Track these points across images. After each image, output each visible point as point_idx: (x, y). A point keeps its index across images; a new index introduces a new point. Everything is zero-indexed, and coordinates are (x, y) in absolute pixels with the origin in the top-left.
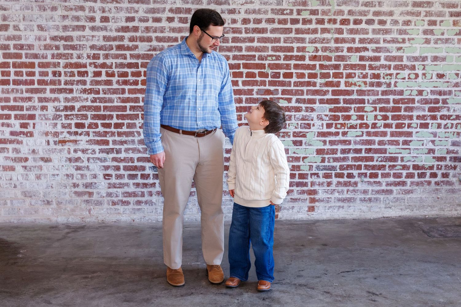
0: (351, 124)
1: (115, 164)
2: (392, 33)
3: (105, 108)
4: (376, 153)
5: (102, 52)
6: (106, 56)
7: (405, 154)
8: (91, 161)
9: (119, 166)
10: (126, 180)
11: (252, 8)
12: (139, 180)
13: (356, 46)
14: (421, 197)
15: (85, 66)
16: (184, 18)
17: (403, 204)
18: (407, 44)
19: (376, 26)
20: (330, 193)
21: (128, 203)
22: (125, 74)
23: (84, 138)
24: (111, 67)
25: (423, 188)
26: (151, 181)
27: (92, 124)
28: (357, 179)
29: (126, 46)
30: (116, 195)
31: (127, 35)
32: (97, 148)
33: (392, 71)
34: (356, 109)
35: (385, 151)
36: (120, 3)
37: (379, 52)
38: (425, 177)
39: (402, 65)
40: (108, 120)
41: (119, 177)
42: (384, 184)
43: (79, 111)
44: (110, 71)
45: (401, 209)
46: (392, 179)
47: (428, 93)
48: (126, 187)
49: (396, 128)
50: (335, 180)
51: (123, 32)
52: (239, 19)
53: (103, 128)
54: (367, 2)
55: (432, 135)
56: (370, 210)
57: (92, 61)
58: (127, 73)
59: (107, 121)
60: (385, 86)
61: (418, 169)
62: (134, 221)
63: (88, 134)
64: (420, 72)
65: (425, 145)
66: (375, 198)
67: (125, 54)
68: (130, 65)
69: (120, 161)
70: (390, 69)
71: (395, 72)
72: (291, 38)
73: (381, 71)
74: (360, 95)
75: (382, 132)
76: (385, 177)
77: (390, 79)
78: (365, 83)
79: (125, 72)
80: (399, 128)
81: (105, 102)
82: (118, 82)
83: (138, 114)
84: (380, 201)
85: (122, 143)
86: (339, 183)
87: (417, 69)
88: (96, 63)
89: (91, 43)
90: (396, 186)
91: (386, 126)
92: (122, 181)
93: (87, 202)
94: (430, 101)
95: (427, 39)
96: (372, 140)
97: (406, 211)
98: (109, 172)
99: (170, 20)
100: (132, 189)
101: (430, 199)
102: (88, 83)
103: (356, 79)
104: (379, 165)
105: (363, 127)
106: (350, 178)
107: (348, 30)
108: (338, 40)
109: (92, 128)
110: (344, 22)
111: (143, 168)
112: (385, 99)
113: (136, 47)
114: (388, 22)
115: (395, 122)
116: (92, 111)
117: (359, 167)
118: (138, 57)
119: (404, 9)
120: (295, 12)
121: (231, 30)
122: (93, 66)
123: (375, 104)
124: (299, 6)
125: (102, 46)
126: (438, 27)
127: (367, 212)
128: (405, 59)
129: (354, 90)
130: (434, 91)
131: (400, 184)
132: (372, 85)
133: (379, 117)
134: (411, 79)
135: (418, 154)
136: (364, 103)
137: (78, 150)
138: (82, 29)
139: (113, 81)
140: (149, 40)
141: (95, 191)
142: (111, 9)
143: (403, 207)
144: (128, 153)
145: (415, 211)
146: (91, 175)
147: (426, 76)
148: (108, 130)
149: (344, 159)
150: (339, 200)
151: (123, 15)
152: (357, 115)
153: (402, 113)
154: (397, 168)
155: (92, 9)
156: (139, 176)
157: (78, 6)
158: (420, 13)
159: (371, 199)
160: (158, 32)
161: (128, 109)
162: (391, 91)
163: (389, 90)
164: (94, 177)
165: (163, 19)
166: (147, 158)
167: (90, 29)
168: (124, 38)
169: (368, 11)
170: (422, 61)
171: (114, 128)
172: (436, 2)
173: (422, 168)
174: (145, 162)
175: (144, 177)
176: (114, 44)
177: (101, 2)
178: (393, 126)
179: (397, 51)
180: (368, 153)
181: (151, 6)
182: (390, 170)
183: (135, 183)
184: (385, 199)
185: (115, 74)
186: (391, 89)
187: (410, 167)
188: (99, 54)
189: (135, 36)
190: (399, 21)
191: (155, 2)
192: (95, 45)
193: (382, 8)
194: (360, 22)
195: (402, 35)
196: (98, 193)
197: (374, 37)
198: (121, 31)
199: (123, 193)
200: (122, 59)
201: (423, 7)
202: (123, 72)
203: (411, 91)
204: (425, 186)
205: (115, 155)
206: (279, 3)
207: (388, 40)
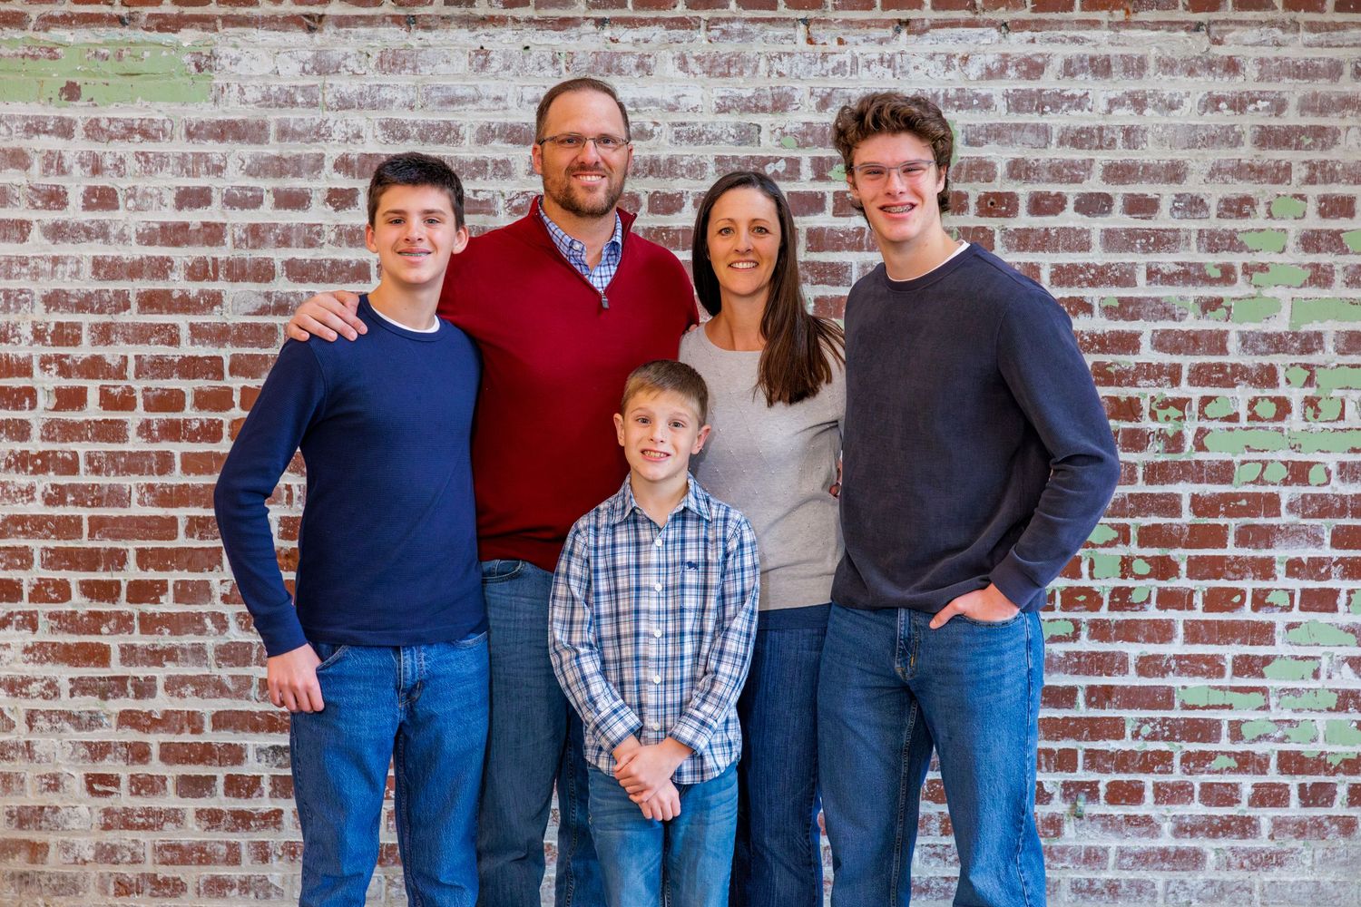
1: (132, 736)
2: (1182, 245)
3: (98, 525)
4: (1130, 705)
5: (87, 319)
6: (104, 334)
7: (1245, 711)
8: (39, 724)
9: (146, 744)
10: (169, 800)
11: (646, 154)
12: (220, 801)
14: (1317, 883)
15: (24, 369)
18: (1241, 288)
19: (1119, 220)
21: (176, 887)
22: (171, 401)
23: (17, 638)
24: (120, 373)
25: (1323, 844)
26: (264, 804)
27: (47, 585)
28: (1058, 807)
29: (176, 295)
30: (133, 854)
31: (182, 255)
32: (63, 674)
33: (1184, 390)
35: (1165, 698)
36: (155, 138)
37: (1134, 317)
38: (1329, 801)
39: (1222, 367)
40: (106, 569)
41: (144, 785)
42: (1167, 827)
44: (116, 386)
46: (1196, 809)
47: (1328, 473)
48: (169, 826)
49: (1207, 609)
51: (167, 245)
53: (85, 600)
54: (1081, 131)
55: (1352, 638)
57: (52, 351)
58: (181, 394)
59: (102, 576)
60: (1160, 446)
61: (1300, 771)
63: (30, 622)
64: (1296, 395)
65: (1323, 676)
66: (1131, 884)
67: (174, 326)
68: (190, 367)
69: (149, 727)
70: (1175, 379)
71: (1196, 393)
73: (1142, 390)
75: (1154, 622)
76: (1170, 801)
77: (1179, 419)
79: (171, 391)
80: (1221, 610)
81: (98, 502)
82: (145, 429)
84: (1154, 895)
85: (157, 656)
87: (1282, 380)
88: (67, 357)
89: (47, 286)
90: (1215, 836)
91: (1169, 599)
92: (157, 803)
93: (23, 879)
94: (1338, 505)
95: (1317, 266)
96: (1113, 655)
98: (107, 766)
99: (341, 199)
100: (192, 833)
101: (1354, 890)
102: (36, 431)
104: (1145, 753)
105: (1078, 603)
109: (48, 600)
110: (995, 204)
111: (236, 754)
112: (1161, 496)
113: (215, 299)
114: (1165, 205)
115: (1201, 586)
116: (47, 537)
117: (1065, 761)
118: (220, 334)
119: (1224, 154)
120: (806, 171)
122: (55, 367)
123: (1124, 516)
124: (823, 145)
125: (89, 296)
126: (1357, 223)
128: (1233, 344)
130: (1353, 465)
131: (1229, 827)
133: (1141, 567)
134: (1260, 419)
135: (1299, 710)
138: (17, 234)
139: (129, 426)
140: (263, 272)
141: (52, 839)
142: (122, 161)
144: (182, 696)
146: (41, 777)
147: (1318, 410)
148: (105, 607)
151: (169, 181)
153: (1231, 550)
154: (1215, 765)
155: (55, 163)
156: (220, 785)
157: (4, 151)
158: (1288, 168)
159: (1115, 887)
160: (294, 243)
161: (181, 529)
162: (1184, 465)
163: (1175, 464)
164: (50, 786)
165: (313, 196)
166: (252, 713)
167: (45, 235)
168: (171, 268)
169: (1084, 162)
170: (1302, 353)
171: (128, 600)
172: (1348, 128)
173: (1317, 766)
174: (243, 730)
175: (238, 788)
176: (135, 287)
177: (88, 136)
178: (1194, 601)
179: (1200, 313)
180: (1100, 704)
181: (272, 149)
182: (1190, 774)
183: (203, 810)
184: (1171, 889)
185: (135, 398)
186: (1182, 457)
187: (1267, 760)
188: (77, 326)
189: (209, 259)
190: (1206, 201)
191: (284, 133)
192: (64, 292)
193: (1139, 151)
194: (1057, 204)
195: (1219, 254)
196: (66, 848)
197: (1112, 261)
198: (159, 239)
199: (160, 848)
200: (163, 342)
201: (1298, 147)
202: (164, 390)
203: (1261, 465)
204: (1330, 837)
205: (129, 703)
206: (747, 135)
207: (1165, 271)
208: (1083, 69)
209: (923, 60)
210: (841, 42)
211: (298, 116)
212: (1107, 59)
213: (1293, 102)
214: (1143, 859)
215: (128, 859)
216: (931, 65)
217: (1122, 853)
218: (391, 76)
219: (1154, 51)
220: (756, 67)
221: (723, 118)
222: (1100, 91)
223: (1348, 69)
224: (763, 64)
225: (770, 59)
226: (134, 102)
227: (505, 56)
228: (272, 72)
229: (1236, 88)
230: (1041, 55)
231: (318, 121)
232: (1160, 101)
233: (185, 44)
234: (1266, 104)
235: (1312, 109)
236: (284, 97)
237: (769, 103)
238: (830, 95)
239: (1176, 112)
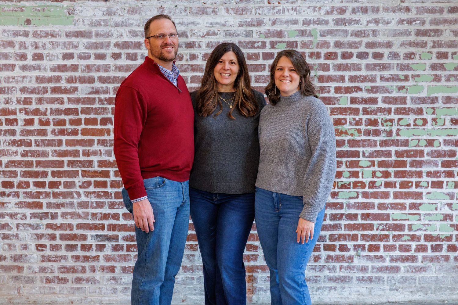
0: (342, 183)
1: (50, 231)
2: (392, 69)
3: (38, 163)
4: (375, 219)
5: (34, 96)
6: (40, 101)
7: (413, 221)
8: (20, 228)
9: (55, 234)
10: (63, 252)
11: (216, 40)
12: (79, 252)
13: (346, 86)
14: (437, 277)
15: (14, 113)
16: (133, 54)
17: (414, 285)
18: (411, 83)
19: (371, 60)
20: (318, 270)
21: (65, 281)
22: (62, 123)
23: (13, 200)
24: (45, 114)
25: (439, 264)
26: (93, 253)
27: (22, 183)
28: (352, 253)
29: (63, 88)
30: (51, 270)
31: (65, 75)
32: (28, 212)
33: (393, 116)
34: (348, 163)
35: (387, 217)
36: (55, 37)
37: (376, 92)
38: (441, 250)
39: (405, 109)
40: (42, 177)
41: (55, 248)
42: (388, 259)
43: (7, 166)
44: (44, 118)
45: (412, 292)
46: (397, 253)
47: (440, 143)
48: (63, 261)
49: (401, 188)
50: (324, 254)
51: (60, 72)
52: (199, 54)
53: (35, 188)
54: (358, 31)
55: (448, 197)
56: (370, 293)
57: (23, 107)
58: (65, 120)
59: (40, 180)
60: (385, 135)
61: (431, 241)
62: (72, 303)
63: (17, 195)
64: (429, 117)
65: (439, 209)
66: (376, 277)
67: (62, 98)
68: (68, 112)
69: (56, 229)
70: (390, 113)
71: (396, 117)
72: (264, 76)
73: (379, 116)
74: (353, 146)
75: (383, 192)
76: (389, 250)
77: (391, 126)
78: (359, 131)
79: (62, 119)
80: (405, 188)
81: (39, 156)
82: (53, 132)
83: (78, 171)
84: (384, 281)
85: (58, 206)
86: (329, 258)
87: (424, 113)
88: (28, 108)
89: (21, 85)
90: (403, 262)
91: (387, 185)
92: (59, 253)
93: (16, 278)
94: (443, 153)
95: (436, 75)
96: (370, 203)
97: (418, 295)
98: (42, 241)
99: (116, 56)
100: (70, 263)
101: (449, 279)
102: (18, 133)
103: (347, 127)
104: (380, 235)
105: (358, 186)
106: (344, 251)
107: (334, 66)
108: (323, 79)
109: (23, 188)
110: (330, 56)
111: (84, 237)
112: (385, 151)
113: (76, 89)
114: (386, 55)
115: (399, 180)
116: (22, 167)
117: (354, 238)
118: (78, 101)
119: (405, 39)
120: (268, 45)
121: (189, 67)
122: (24, 112)
123: (373, 157)
124: (273, 37)
125: (35, 89)
126: (449, 61)
127: (367, 295)
128: (409, 101)
129: (345, 141)
130: (448, 140)
131: (408, 259)
132: (367, 133)
133: (379, 174)
134: (417, 125)
135: (431, 221)
136: (359, 157)
137: (5, 215)
138: (11, 69)
139: (48, 131)
140: (91, 80)
141: (25, 265)
142: (45, 44)
143: (414, 289)
144: (66, 219)
145: (429, 295)
146: (21, 245)
147: (436, 122)
148: (41, 190)
149: (335, 227)
150: (330, 279)
151: (60, 51)
152: (349, 172)
153: (408, 168)
154: (403, 239)
155: (23, 45)
156: (79, 247)
157: (6, 42)
158: (426, 43)
159: (371, 279)
160: (101, 71)
161: (66, 164)
162: (392, 141)
163: (390, 140)
164: (24, 248)
165: (107, 55)
166: (89, 224)
167: (20, 69)
168: (61, 79)
169: (359, 42)
170: (431, 104)
171: (49, 188)
172: (446, 30)
173: (437, 239)
174: (86, 229)
175: (85, 249)
176: (49, 85)
177: (34, 36)
178: (396, 185)
179: (398, 91)
180: (366, 219)
181: (94, 40)
182: (395, 242)
183: (74, 256)
184: (389, 279)
185: (50, 122)
186: (392, 138)
187: (420, 237)
188: (31, 98)
189: (73, 76)
190: (399, 54)
191: (97, 35)
192: (27, 87)
193: (377, 38)
194: (350, 56)
195: (404, 71)
196: (30, 268)
197: (369, 74)
198: (57, 70)
199: (60, 268)
200: (59, 104)
201: (429, 36)
202: (59, 119)
203: (418, 141)
204: (441, 262)
205: (49, 221)
206: (248, 34)
207: (386, 77)
208: (359, 11)
209: (306, 8)
210: (279, 3)
211: (102, 29)
212: (367, 7)
213: (428, 21)
214: (380, 269)
215: (50, 271)
216: (308, 10)
217: (373, 268)
218: (132, 16)
219: (382, 5)
220: (251, 12)
221: (241, 28)
222: (364, 18)
223: (446, 10)
224: (253, 10)
225: (256, 9)
226: (48, 25)
227: (169, 9)
228: (93, 15)
229: (409, 17)
230: (345, 7)
231: (108, 31)
232: (384, 21)
233: (65, 6)
234: (419, 22)
235: (434, 24)
236: (97, 23)
237: (256, 23)
238: (275, 20)
239: (389, 25)
